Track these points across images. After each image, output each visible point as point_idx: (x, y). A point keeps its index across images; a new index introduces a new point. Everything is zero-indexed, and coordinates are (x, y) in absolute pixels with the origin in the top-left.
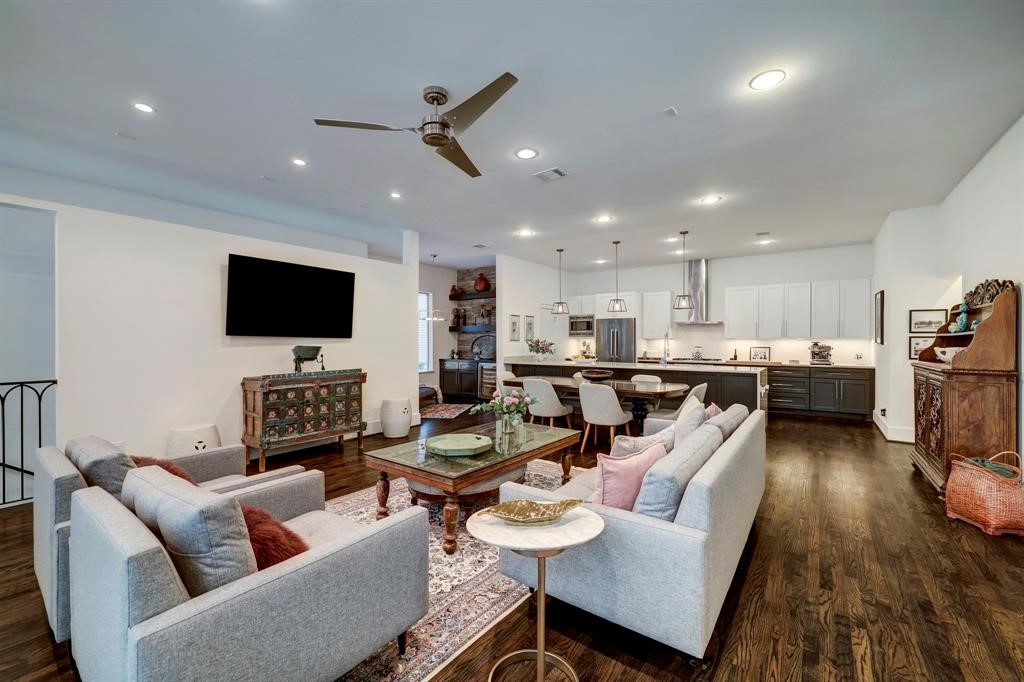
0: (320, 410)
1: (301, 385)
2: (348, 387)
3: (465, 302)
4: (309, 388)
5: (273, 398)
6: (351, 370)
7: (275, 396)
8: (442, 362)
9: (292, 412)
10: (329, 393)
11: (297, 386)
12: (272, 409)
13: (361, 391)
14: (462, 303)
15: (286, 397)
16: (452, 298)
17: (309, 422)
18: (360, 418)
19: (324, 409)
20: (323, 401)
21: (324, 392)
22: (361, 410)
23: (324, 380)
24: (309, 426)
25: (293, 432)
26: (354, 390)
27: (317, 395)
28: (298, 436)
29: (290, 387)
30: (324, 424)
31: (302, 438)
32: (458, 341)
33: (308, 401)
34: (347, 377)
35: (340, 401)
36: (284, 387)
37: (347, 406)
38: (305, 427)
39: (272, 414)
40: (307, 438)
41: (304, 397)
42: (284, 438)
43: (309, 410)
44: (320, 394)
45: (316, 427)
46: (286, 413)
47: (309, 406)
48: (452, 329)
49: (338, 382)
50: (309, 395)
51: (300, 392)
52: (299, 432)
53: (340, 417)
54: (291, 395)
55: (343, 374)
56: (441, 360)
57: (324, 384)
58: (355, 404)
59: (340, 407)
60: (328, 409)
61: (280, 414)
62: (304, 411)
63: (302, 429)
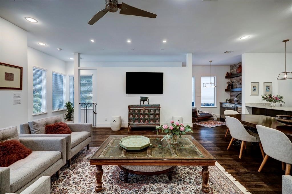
0: (145, 116)
1: (139, 108)
2: (155, 110)
3: (233, 79)
4: (142, 109)
5: (131, 111)
6: (156, 105)
7: (132, 111)
8: (221, 104)
9: (137, 116)
10: (148, 112)
11: (138, 108)
12: (132, 114)
13: (159, 112)
14: (232, 79)
15: (135, 112)
16: (227, 77)
17: (142, 120)
18: (159, 121)
19: (146, 116)
20: (146, 114)
21: (146, 111)
22: (159, 118)
23: (146, 107)
24: (142, 121)
25: (137, 122)
26: (157, 111)
27: (144, 112)
28: (138, 123)
29: (136, 108)
30: (146, 121)
31: (139, 124)
32: (230, 95)
33: (141, 113)
34: (154, 107)
35: (152, 115)
36: (134, 108)
37: (155, 116)
38: (140, 121)
39: (131, 116)
40: (141, 124)
41: (140, 112)
42: (134, 123)
43: (142, 116)
44: (145, 112)
45: (144, 121)
46: (135, 116)
47: (142, 115)
48: (226, 90)
49: (151, 108)
50: (142, 111)
51: (139, 110)
52: (139, 122)
53: (152, 120)
54: (136, 111)
55: (153, 106)
56: (220, 103)
57: (147, 108)
58: (157, 116)
59: (152, 116)
60: (148, 116)
61: (134, 116)
62: (140, 116)
63: (140, 122)
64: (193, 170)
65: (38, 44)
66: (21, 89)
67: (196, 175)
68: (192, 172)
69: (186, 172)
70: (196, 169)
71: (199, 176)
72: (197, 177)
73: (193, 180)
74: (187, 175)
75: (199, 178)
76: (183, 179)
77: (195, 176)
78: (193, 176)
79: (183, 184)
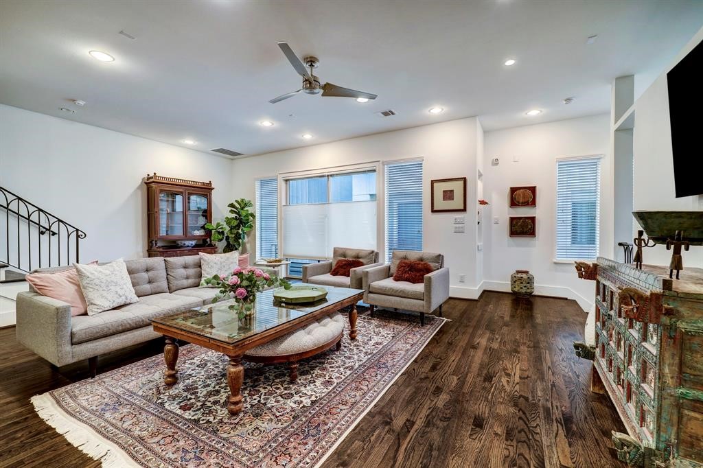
64: (209, 404)
65: (526, 116)
66: (464, 210)
67: (197, 398)
68: (210, 399)
69: (223, 390)
70: (202, 410)
71: (190, 399)
72: (193, 397)
73: (200, 387)
74: (217, 388)
75: (189, 396)
76: (220, 379)
77: (199, 395)
78: (205, 393)
79: (216, 373)
